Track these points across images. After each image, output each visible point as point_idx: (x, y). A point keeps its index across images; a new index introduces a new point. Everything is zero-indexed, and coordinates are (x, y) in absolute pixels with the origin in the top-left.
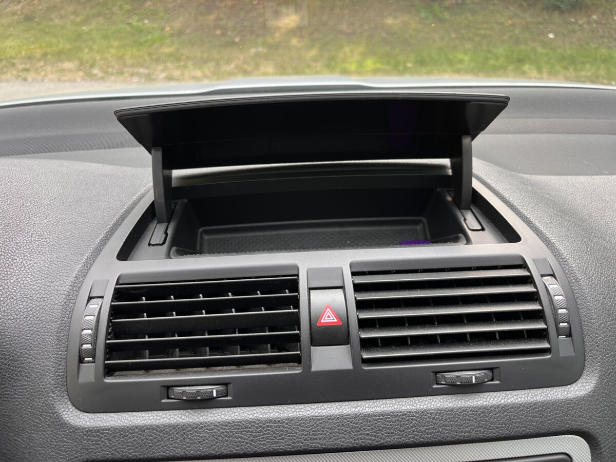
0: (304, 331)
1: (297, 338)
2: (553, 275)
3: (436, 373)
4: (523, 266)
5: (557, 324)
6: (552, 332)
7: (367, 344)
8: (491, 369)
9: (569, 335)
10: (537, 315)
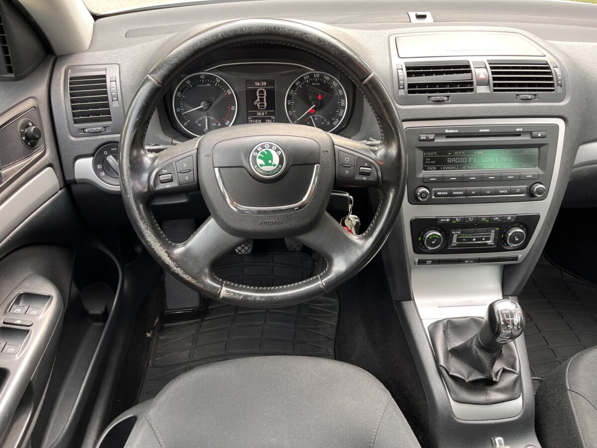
0: (475, 81)
1: (472, 83)
2: (557, 67)
3: (517, 95)
4: (547, 64)
5: (557, 82)
6: (555, 85)
7: (495, 85)
8: (535, 95)
9: (561, 86)
10: (551, 79)
